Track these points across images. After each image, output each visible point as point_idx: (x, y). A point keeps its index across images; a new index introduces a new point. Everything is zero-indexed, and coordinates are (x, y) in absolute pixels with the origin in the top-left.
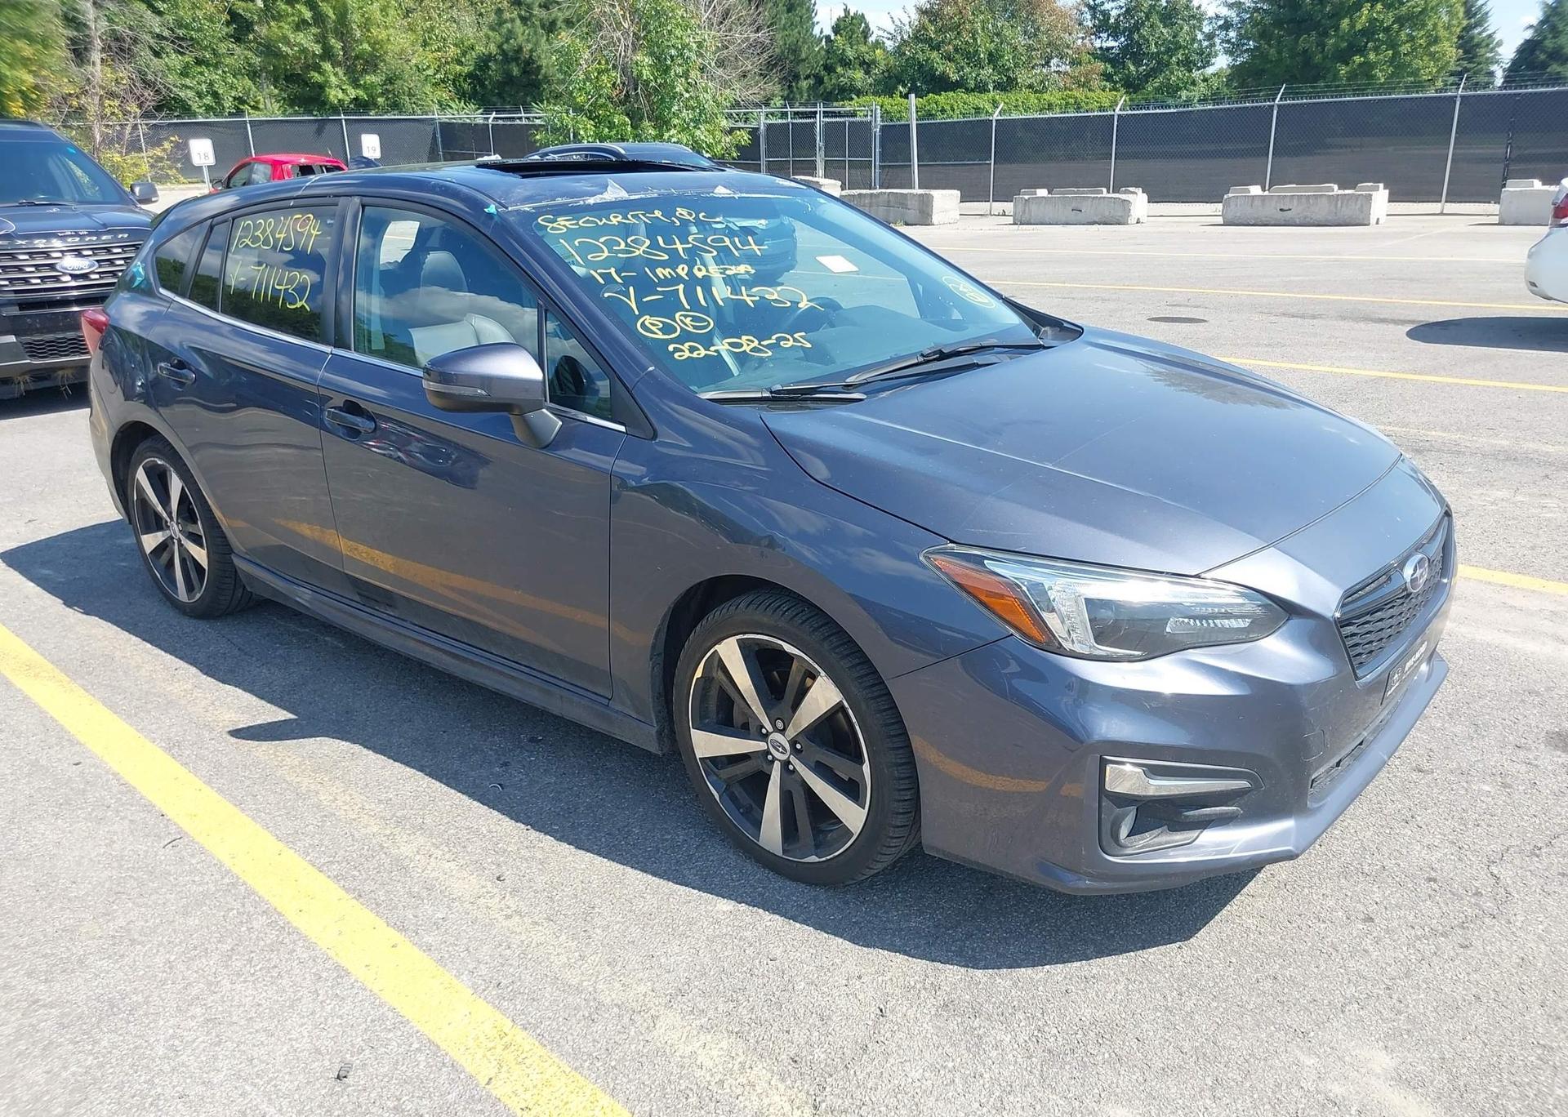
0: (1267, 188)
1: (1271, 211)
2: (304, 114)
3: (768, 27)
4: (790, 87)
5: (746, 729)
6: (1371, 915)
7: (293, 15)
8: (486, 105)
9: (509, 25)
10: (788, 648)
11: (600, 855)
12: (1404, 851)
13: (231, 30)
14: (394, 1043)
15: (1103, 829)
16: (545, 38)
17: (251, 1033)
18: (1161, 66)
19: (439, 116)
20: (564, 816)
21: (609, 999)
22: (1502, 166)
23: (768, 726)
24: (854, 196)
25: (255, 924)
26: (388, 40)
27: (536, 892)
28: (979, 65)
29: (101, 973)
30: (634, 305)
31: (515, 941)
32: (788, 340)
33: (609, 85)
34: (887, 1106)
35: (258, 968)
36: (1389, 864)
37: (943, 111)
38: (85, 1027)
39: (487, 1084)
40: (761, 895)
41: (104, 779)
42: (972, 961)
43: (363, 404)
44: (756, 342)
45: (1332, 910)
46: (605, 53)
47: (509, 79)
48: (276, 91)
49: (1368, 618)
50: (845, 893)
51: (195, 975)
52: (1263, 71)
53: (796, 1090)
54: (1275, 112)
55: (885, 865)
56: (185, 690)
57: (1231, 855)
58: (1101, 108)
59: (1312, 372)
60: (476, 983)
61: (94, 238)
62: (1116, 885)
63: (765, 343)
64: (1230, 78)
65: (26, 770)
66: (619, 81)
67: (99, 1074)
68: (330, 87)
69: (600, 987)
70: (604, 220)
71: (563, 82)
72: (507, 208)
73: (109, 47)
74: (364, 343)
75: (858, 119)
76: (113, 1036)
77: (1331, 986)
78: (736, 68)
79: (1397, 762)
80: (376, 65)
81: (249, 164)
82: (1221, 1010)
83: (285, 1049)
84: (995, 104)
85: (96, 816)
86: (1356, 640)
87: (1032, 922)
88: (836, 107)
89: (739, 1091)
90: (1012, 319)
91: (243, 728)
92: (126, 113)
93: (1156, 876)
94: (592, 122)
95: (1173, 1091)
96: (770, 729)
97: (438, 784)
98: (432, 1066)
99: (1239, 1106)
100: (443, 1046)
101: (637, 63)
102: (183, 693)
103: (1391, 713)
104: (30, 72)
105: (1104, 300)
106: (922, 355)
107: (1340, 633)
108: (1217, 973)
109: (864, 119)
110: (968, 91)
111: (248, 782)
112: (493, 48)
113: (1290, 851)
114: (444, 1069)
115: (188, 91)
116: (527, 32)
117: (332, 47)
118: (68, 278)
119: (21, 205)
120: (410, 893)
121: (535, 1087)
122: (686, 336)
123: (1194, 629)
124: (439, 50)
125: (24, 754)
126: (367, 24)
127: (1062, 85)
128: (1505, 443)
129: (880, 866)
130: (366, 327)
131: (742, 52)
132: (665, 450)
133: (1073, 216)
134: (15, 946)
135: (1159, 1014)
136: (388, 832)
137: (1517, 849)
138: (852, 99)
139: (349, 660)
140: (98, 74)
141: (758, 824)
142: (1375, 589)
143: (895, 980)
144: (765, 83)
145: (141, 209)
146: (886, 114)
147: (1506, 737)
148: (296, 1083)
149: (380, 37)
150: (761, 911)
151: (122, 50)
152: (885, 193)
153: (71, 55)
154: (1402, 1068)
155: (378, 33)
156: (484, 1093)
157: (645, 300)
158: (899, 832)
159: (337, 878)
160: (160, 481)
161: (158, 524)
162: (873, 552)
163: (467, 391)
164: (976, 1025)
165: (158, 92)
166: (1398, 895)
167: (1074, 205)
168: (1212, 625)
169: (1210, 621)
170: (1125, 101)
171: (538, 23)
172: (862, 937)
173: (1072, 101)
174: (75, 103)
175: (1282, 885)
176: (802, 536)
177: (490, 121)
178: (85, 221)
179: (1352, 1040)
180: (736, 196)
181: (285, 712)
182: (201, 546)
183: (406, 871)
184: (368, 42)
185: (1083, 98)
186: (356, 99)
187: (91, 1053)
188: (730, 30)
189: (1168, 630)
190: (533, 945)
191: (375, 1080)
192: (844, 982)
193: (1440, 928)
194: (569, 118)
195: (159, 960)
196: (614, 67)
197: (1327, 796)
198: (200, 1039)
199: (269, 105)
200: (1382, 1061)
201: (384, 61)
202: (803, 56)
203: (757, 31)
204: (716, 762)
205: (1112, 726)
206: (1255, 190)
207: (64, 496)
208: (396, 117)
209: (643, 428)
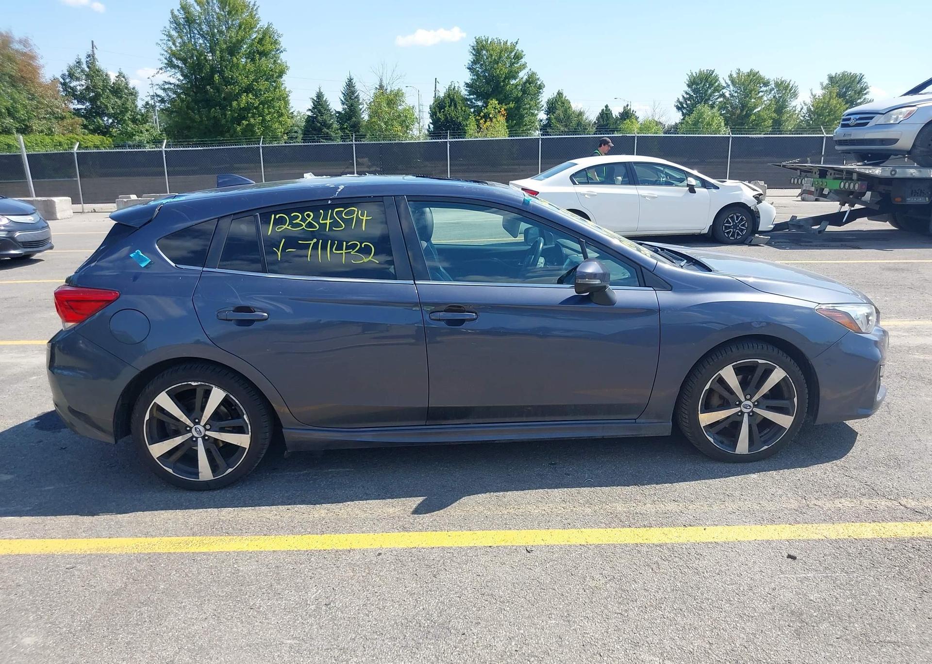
5: (724, 406)
20: (637, 478)
23: (743, 399)
27: (696, 498)
39: (826, 538)
43: (466, 306)
50: (770, 459)
60: (754, 523)
87: (823, 444)
98: (805, 543)
100: (793, 538)
114: (809, 542)
120: (661, 518)
121: (838, 532)
136: (597, 508)
172: (801, 466)
182: (243, 432)
190: (738, 508)
191: (803, 554)
204: (711, 426)
209: (664, 286)
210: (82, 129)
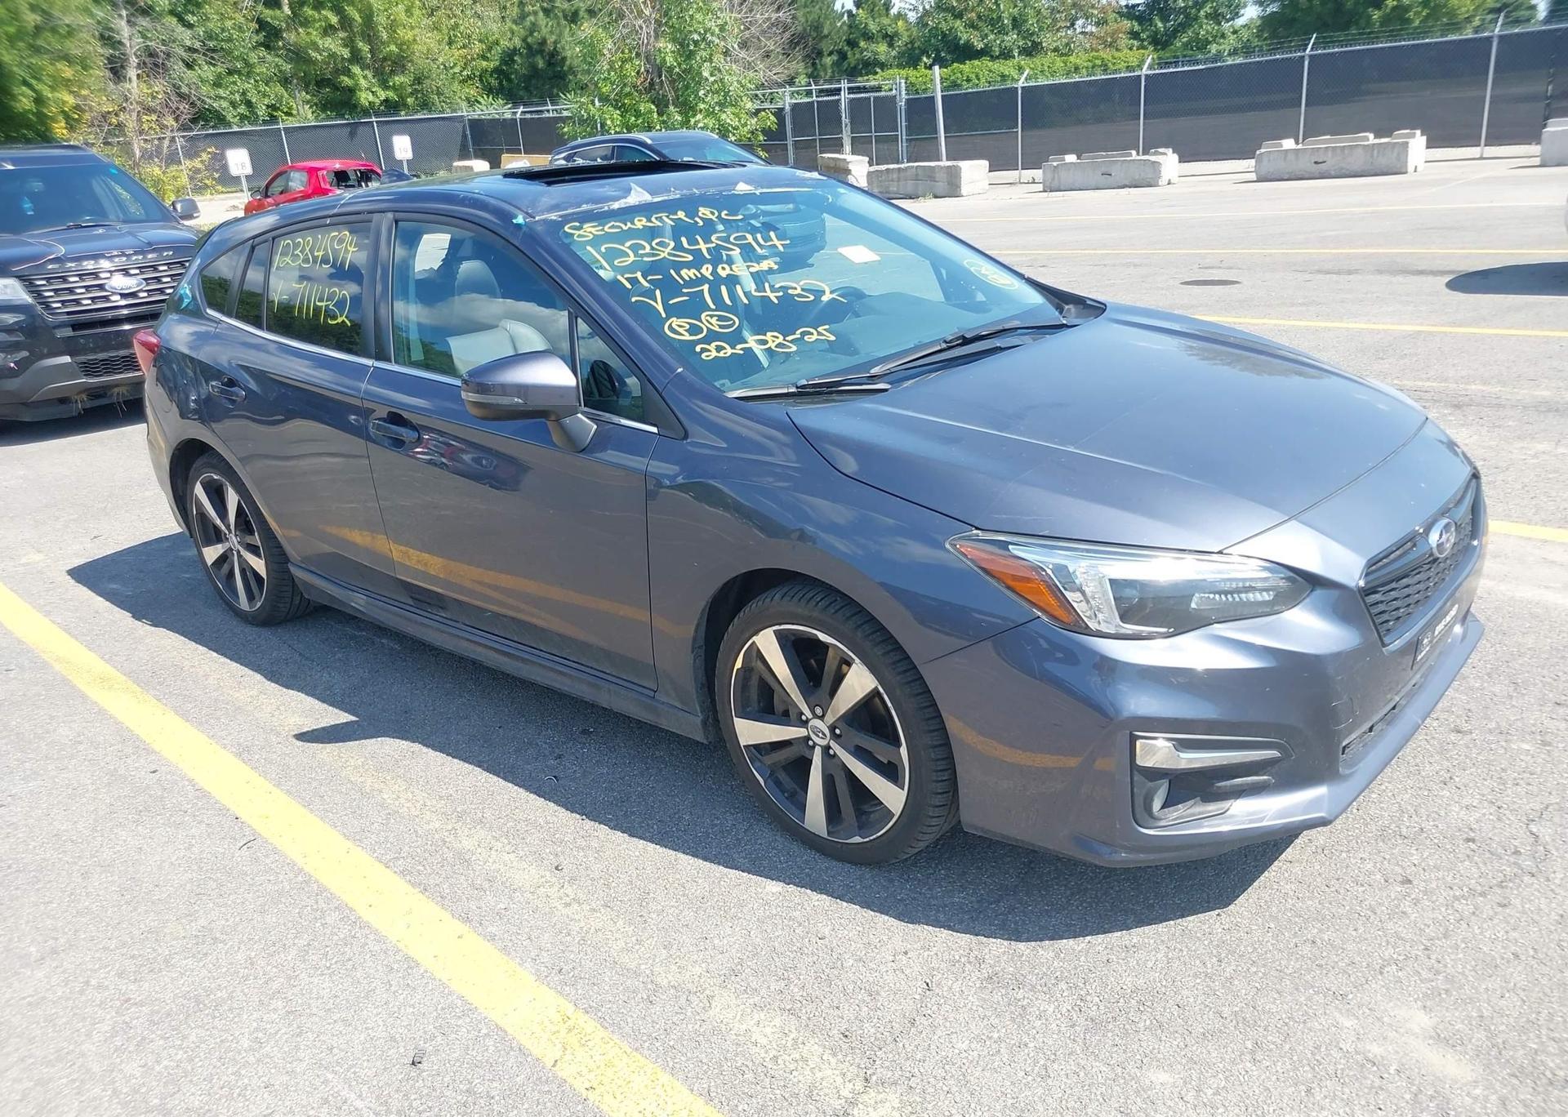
0: (1301, 141)
1: (1305, 164)
2: (336, 118)
3: (789, 5)
4: (814, 64)
5: (786, 716)
6: (1410, 878)
7: (320, 20)
8: (513, 98)
9: (532, 18)
10: (823, 637)
11: (652, 842)
12: (1442, 813)
13: (261, 37)
14: (464, 1030)
15: (1136, 802)
16: (568, 29)
17: (329, 1024)
18: (1190, 20)
19: (465, 112)
20: (617, 805)
21: (665, 981)
22: (1543, 104)
23: (807, 713)
24: (881, 171)
25: (328, 920)
26: (415, 40)
27: (593, 880)
28: (1002, 31)
29: (186, 971)
30: (660, 308)
31: (575, 927)
32: (812, 334)
33: (633, 74)
34: (935, 1077)
35: (334, 961)
36: (1427, 826)
37: (968, 80)
38: (173, 1023)
39: (554, 1066)
40: (808, 875)
41: (180, 785)
42: (1016, 934)
43: (405, 415)
44: (781, 337)
45: (1370, 873)
46: (628, 41)
47: (535, 72)
48: (308, 97)
49: (1394, 585)
50: (889, 872)
51: (274, 970)
52: (1294, 20)
53: (847, 1063)
54: (1306, 63)
55: (926, 844)
56: (251, 697)
57: (1264, 823)
58: (1129, 68)
59: (1348, 329)
60: (538, 970)
61: (141, 257)
62: (1152, 857)
63: (790, 338)
64: (1261, 29)
65: (105, 780)
66: (643, 69)
67: (189, 1068)
68: (360, 90)
69: (656, 969)
70: (629, 225)
71: (588, 72)
72: (534, 218)
73: (144, 63)
74: (403, 354)
75: (883, 94)
76: (199, 1031)
77: (1370, 949)
78: (759, 48)
79: (1435, 724)
80: (404, 66)
81: (286, 172)
82: (1260, 974)
83: (362, 1038)
84: (1021, 69)
85: (174, 821)
86: (1382, 607)
87: (1072, 894)
88: (861, 82)
89: (792, 1067)
90: (1036, 298)
91: (308, 732)
92: (163, 127)
93: (1192, 847)
94: (618, 112)
95: (1214, 1055)
96: (810, 715)
97: (495, 778)
98: (499, 1051)
99: (1278, 1068)
100: (510, 1031)
101: (659, 50)
102: (249, 700)
103: (1425, 676)
104: (72, 92)
105: (1135, 265)
106: (945, 342)
107: (1364, 601)
108: (1256, 939)
109: (889, 93)
110: (993, 58)
111: (314, 784)
112: (517, 42)
113: (1322, 817)
114: (512, 1053)
115: (222, 102)
116: (550, 24)
117: (360, 50)
118: (118, 297)
119: (69, 228)
120: (472, 885)
121: (598, 1068)
122: (712, 336)
123: (1220, 604)
124: (464, 47)
125: (102, 764)
126: (392, 27)
127: (1088, 46)
128: (1546, 393)
129: (922, 845)
130: (404, 335)
131: (764, 32)
132: (697, 450)
133: (1103, 180)
134: (105, 949)
135: (1198, 981)
136: (450, 827)
137: (1556, 807)
138: (876, 73)
139: (405, 660)
140: (135, 91)
141: (802, 807)
142: (1400, 557)
143: (940, 954)
144: (789, 62)
145: (184, 225)
146: (910, 87)
147: (1545, 694)
148: (374, 1070)
149: (406, 38)
150: (809, 891)
151: (156, 65)
152: (912, 167)
153: (108, 74)
154: (1441, 1027)
155: (404, 34)
156: (550, 1075)
157: (671, 302)
158: (937, 812)
159: (403, 873)
160: (216, 494)
161: (217, 537)
162: (904, 540)
163: (504, 401)
164: (1020, 996)
165: (193, 104)
166: (1437, 857)
167: (1104, 169)
168: (1237, 599)
169: (1235, 596)
170: (1153, 58)
171: (560, 14)
172: (907, 914)
173: (1098, 62)
174: (114, 120)
175: (1320, 850)
176: (834, 528)
177: (518, 116)
178: (129, 240)
179: (1391, 1001)
180: (758, 192)
181: (346, 714)
182: (259, 555)
183: (469, 865)
184: (396, 44)
185: (1110, 59)
186: (386, 101)
187: (180, 1047)
188: (751, 11)
189: (1193, 605)
190: (592, 931)
191: (448, 1065)
192: (891, 958)
193: (1479, 888)
194: (595, 108)
195: (240, 956)
196: (638, 55)
197: (1360, 762)
198: (283, 1031)
199: (301, 111)
200: (1421, 1020)
201: (411, 61)
202: (826, 32)
203: (779, 9)
204: (759, 749)
205: (1140, 703)
206: (1288, 144)
207: (127, 511)
208: (426, 117)
209: (675, 430)
210: (1130, 39)
